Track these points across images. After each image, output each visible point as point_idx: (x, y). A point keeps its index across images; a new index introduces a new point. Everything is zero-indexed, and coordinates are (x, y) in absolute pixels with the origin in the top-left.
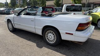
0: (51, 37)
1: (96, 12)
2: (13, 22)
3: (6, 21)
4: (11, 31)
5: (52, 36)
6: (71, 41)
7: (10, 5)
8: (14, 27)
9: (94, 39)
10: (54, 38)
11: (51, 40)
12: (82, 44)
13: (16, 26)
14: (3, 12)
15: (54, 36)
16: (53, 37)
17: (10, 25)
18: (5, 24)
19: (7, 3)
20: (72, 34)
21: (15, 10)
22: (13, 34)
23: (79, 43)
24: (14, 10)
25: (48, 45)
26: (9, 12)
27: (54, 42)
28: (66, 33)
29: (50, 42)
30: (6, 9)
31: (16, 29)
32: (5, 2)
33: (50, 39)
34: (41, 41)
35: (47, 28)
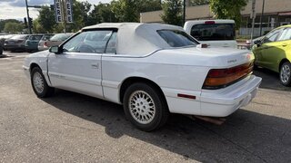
0: (142, 107)
1: (275, 41)
2: (44, 72)
3: (28, 68)
4: (39, 96)
5: (146, 103)
6: (193, 116)
7: (38, 26)
8: (49, 84)
9: (262, 115)
10: (151, 109)
11: (143, 114)
12: (219, 123)
13: (55, 83)
14: (20, 45)
15: (151, 105)
16: (148, 107)
17: (38, 80)
18: (25, 76)
19: (30, 19)
20: (194, 97)
21: (52, 38)
22: (44, 103)
23: (212, 121)
24: (48, 38)
25: (136, 130)
26: (37, 44)
27: (151, 120)
28: (179, 95)
29: (141, 122)
30: (26, 38)
31: (53, 88)
32: (25, 19)
33: (140, 113)
34: (118, 120)
35: (132, 85)
